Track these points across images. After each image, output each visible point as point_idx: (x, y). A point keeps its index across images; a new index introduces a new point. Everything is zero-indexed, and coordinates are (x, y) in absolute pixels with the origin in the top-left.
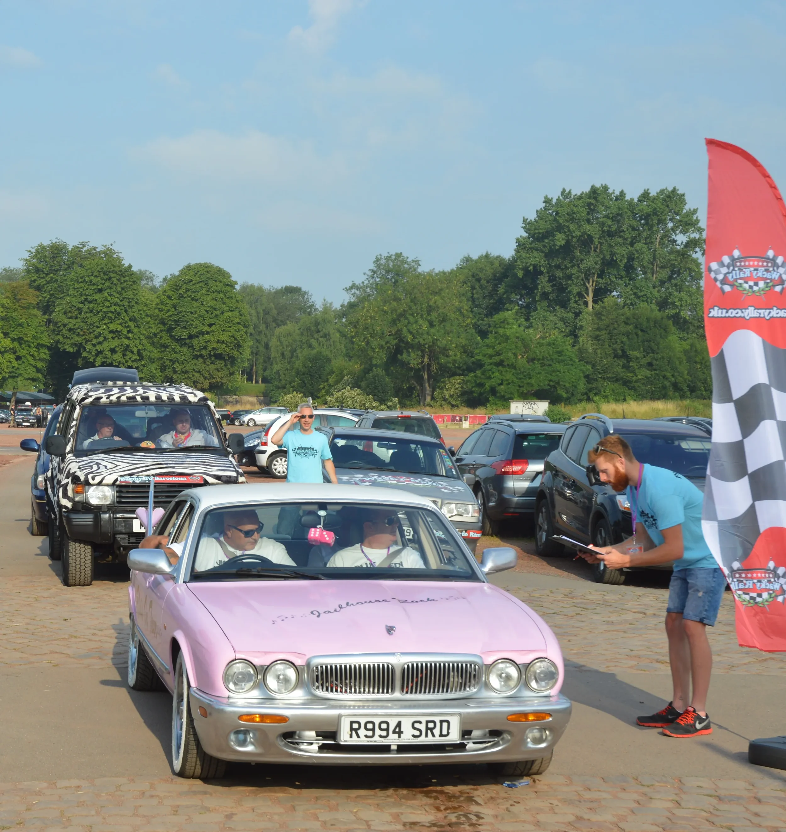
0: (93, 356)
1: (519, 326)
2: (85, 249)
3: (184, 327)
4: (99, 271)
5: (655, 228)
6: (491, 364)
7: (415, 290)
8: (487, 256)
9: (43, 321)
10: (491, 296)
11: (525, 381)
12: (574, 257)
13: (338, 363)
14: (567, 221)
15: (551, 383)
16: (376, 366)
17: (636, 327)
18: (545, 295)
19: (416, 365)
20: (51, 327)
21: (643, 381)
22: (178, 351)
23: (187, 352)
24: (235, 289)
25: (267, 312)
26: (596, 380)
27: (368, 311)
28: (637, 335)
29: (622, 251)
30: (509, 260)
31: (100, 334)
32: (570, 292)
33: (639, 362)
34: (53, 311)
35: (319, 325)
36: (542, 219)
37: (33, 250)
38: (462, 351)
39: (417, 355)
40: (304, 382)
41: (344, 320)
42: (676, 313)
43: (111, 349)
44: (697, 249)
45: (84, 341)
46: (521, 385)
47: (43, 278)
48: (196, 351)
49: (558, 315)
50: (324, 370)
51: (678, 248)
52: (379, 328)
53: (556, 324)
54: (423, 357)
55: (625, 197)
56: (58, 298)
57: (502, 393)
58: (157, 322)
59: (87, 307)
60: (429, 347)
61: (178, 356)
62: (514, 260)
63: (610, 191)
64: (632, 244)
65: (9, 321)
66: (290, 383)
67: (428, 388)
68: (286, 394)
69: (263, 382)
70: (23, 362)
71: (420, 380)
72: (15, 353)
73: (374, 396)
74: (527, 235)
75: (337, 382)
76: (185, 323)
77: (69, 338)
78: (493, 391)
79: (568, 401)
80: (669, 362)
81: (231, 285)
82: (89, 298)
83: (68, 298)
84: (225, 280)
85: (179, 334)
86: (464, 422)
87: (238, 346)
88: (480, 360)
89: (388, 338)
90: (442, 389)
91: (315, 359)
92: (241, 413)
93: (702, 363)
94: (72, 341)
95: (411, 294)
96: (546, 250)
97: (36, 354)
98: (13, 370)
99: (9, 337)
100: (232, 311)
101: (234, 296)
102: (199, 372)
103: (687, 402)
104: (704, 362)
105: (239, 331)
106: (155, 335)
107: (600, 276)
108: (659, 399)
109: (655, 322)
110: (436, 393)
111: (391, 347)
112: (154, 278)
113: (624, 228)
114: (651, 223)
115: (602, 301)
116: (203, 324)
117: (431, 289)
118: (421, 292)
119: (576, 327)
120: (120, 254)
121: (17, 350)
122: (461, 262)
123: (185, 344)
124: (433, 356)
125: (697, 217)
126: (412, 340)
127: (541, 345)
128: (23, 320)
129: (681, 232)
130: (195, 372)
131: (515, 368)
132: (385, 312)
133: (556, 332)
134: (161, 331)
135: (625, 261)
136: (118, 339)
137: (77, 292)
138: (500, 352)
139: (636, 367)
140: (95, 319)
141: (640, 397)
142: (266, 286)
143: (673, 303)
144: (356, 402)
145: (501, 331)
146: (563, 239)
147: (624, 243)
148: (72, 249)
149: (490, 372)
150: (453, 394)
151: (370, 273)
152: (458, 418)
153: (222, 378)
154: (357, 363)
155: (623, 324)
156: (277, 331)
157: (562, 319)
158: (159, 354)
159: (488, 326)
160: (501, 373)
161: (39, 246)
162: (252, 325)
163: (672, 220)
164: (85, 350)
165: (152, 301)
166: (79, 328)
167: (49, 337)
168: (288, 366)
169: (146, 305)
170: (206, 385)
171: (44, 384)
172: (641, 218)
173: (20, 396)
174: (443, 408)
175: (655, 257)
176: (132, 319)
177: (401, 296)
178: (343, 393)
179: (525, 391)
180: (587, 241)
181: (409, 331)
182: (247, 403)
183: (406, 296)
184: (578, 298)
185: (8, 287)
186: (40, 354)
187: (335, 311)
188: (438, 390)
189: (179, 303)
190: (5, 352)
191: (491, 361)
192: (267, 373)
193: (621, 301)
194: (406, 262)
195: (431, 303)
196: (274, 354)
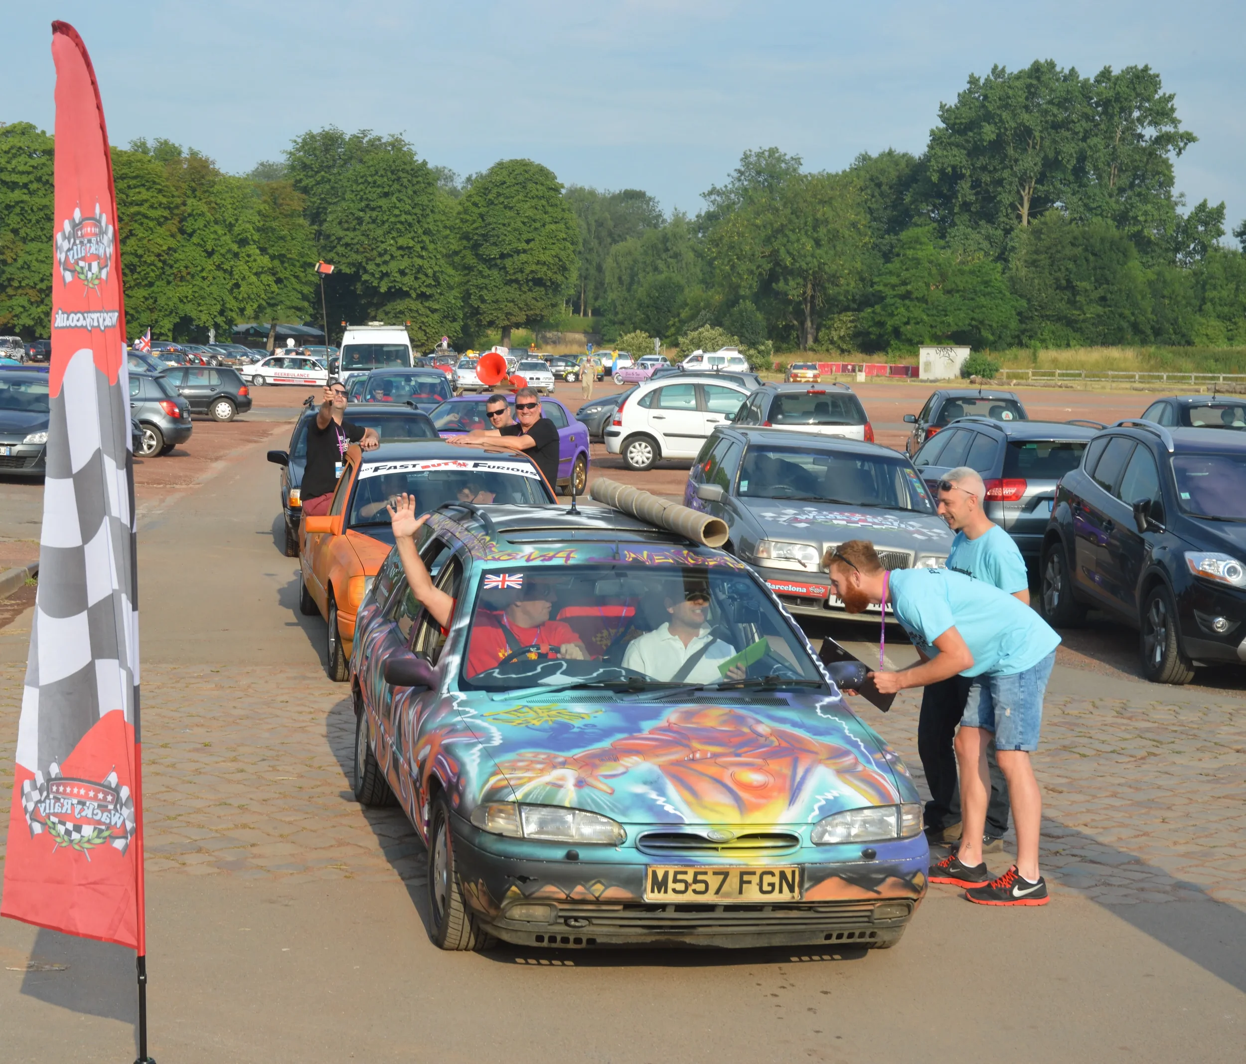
0: (376, 278)
1: (934, 247)
2: (366, 139)
3: (495, 244)
4: (385, 169)
5: (1116, 119)
6: (895, 296)
7: (799, 199)
8: (890, 153)
9: (311, 233)
10: (894, 206)
11: (938, 319)
12: (1006, 156)
13: (694, 292)
14: (999, 108)
15: (974, 323)
16: (744, 298)
17: (1086, 250)
18: (966, 206)
19: (796, 297)
20: (322, 241)
21: (1092, 321)
22: (486, 274)
23: (498, 276)
24: (560, 193)
25: (600, 224)
26: (1031, 318)
27: (734, 225)
28: (1087, 260)
29: (1069, 149)
30: (920, 158)
31: (386, 250)
32: (1000, 202)
33: (1088, 296)
34: (325, 220)
35: (667, 241)
36: (965, 105)
37: (300, 140)
38: (857, 278)
39: (798, 284)
40: (648, 316)
41: (700, 235)
42: (1138, 231)
43: (399, 269)
44: (1170, 147)
45: (364, 260)
46: (934, 324)
47: (311, 177)
48: (510, 275)
49: (983, 231)
50: (675, 302)
51: (1144, 144)
52: (748, 248)
53: (979, 244)
54: (805, 286)
55: (1078, 77)
56: (330, 204)
57: (908, 336)
58: (458, 236)
59: (369, 215)
60: (814, 273)
61: (487, 281)
62: (928, 158)
63: (1058, 69)
64: (1084, 139)
65: (267, 233)
66: (630, 319)
67: (810, 325)
68: (626, 334)
69: (593, 314)
70: (286, 286)
71: (799, 314)
72: (274, 274)
73: (740, 337)
74: (944, 126)
75: (693, 317)
76: (496, 238)
77: (345, 256)
78: (897, 333)
79: (994, 346)
80: (1128, 296)
81: (556, 189)
82: (373, 204)
83: (344, 205)
84: (549, 183)
85: (487, 253)
86: (858, 373)
87: (564, 269)
88: (880, 291)
89: (761, 261)
90: (829, 328)
91: (663, 287)
93: (1171, 298)
95: (792, 204)
96: (970, 146)
97: (302, 275)
98: (272, 296)
99: (268, 254)
100: (556, 223)
101: (559, 203)
102: (513, 301)
103: (1152, 349)
104: (1174, 297)
105: (565, 249)
106: (456, 253)
107: (1040, 181)
108: (1113, 344)
110: (820, 334)
111: (764, 273)
112: (455, 177)
113: (1075, 117)
114: (1110, 111)
115: (1042, 215)
116: (519, 239)
117: (819, 197)
118: (805, 201)
119: (1005, 248)
120: (411, 147)
121: (278, 270)
122: (856, 160)
124: (818, 285)
125: (1172, 105)
126: (792, 264)
127: (962, 272)
128: (285, 232)
129: (1150, 124)
130: (508, 301)
131: (926, 302)
132: (758, 227)
133: (980, 255)
134: (465, 248)
135: (1074, 162)
136: (409, 257)
137: (356, 195)
138: (907, 281)
139: (1084, 302)
140: (379, 232)
141: (1089, 341)
142: (600, 189)
143: (1135, 218)
145: (910, 253)
146: (993, 132)
147: (1073, 139)
148: (350, 139)
149: (893, 308)
150: (844, 336)
151: (736, 175)
152: (850, 367)
153: (542, 309)
154: (719, 293)
155: (1070, 246)
156: (614, 248)
157: (988, 238)
158: (461, 278)
159: (892, 247)
160: (908, 309)
161: (307, 134)
162: (581, 241)
163: (1139, 108)
164: (366, 271)
165: (452, 208)
166: (357, 243)
167: (319, 254)
168: (627, 295)
169: (444, 213)
170: (522, 318)
171: (311, 315)
172: (1098, 104)
173: (280, 330)
174: (830, 354)
175: (1114, 156)
176: (427, 232)
177: (779, 204)
178: (700, 333)
179: (939, 333)
180: (1024, 134)
181: (788, 252)
182: (573, 342)
183: (785, 205)
184: (1009, 211)
185: (266, 188)
186: (306, 276)
187: (689, 223)
188: (823, 329)
189: (488, 212)
190: (262, 273)
191: (895, 293)
192: (598, 303)
193: (1067, 214)
194: (784, 161)
195: (819, 215)
196: (609, 279)
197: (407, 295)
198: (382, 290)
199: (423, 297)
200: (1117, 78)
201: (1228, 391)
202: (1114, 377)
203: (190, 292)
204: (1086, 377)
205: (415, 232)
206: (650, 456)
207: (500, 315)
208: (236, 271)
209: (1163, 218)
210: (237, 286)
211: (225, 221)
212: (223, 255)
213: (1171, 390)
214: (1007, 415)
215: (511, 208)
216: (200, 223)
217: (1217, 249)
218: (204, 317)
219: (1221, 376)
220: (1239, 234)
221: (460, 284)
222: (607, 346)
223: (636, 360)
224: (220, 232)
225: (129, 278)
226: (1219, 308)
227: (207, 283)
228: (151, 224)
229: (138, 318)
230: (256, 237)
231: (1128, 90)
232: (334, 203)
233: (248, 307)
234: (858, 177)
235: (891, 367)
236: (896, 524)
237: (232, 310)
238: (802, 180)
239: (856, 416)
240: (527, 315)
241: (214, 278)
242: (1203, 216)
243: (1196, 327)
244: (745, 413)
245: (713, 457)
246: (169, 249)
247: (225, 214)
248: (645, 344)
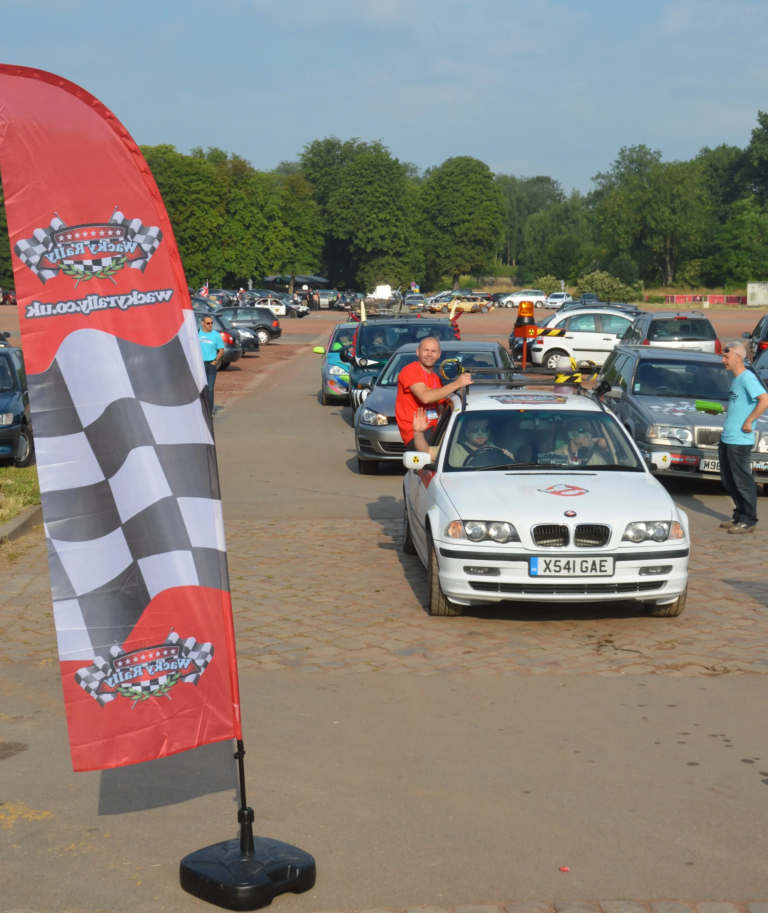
0: (364, 242)
1: (756, 213)
3: (447, 216)
4: (369, 165)
6: (728, 248)
7: (660, 180)
8: (724, 147)
9: (318, 211)
10: (727, 184)
11: (759, 263)
13: (587, 247)
16: (623, 251)
19: (658, 249)
20: (326, 216)
22: (440, 237)
23: (449, 238)
24: (493, 180)
25: (519, 200)
27: (615, 199)
30: (745, 150)
31: (370, 222)
34: (327, 202)
35: (568, 211)
37: (309, 146)
38: (702, 235)
39: (660, 240)
40: (555, 265)
41: (591, 207)
43: (380, 236)
45: (355, 230)
46: (756, 267)
47: (318, 172)
48: (458, 237)
50: (574, 254)
52: (625, 215)
54: (665, 241)
56: (331, 190)
57: (739, 275)
58: (421, 211)
59: (358, 198)
60: (671, 232)
61: (441, 242)
62: (750, 150)
65: (287, 212)
66: (543, 267)
67: (669, 269)
68: (540, 278)
69: (516, 264)
70: (301, 249)
71: (662, 262)
72: (293, 240)
73: (621, 278)
74: (761, 127)
75: (586, 265)
76: (447, 212)
77: (342, 226)
78: (730, 273)
81: (489, 177)
82: (360, 190)
83: (341, 190)
84: (484, 173)
85: (441, 222)
86: (704, 302)
87: (496, 233)
88: (718, 244)
89: (634, 225)
90: (683, 271)
91: (565, 244)
92: (500, 296)
94: (345, 229)
95: (655, 184)
97: (313, 240)
98: (292, 256)
99: (288, 226)
100: (490, 200)
101: (491, 186)
102: (461, 256)
105: (496, 218)
106: (420, 223)
110: (677, 275)
111: (637, 233)
112: (418, 170)
116: (463, 212)
117: (674, 178)
118: (664, 182)
120: (387, 149)
121: (296, 238)
122: (700, 152)
123: (448, 231)
124: (674, 240)
126: (656, 226)
128: (301, 210)
130: (457, 256)
131: (750, 251)
132: (632, 201)
134: (425, 219)
136: (387, 227)
137: (349, 184)
138: (737, 237)
140: (366, 209)
142: (519, 176)
144: (605, 284)
145: (738, 217)
148: (345, 145)
149: (728, 255)
150: (693, 276)
151: (615, 164)
152: (698, 298)
153: (482, 261)
154: (605, 248)
156: (530, 217)
158: (423, 240)
160: (737, 257)
161: (314, 142)
162: (507, 213)
164: (357, 237)
165: (416, 192)
166: (351, 217)
167: (324, 225)
168: (540, 250)
169: (411, 195)
170: (468, 268)
171: (319, 269)
173: (298, 279)
174: (684, 289)
176: (400, 208)
177: (646, 185)
178: (592, 276)
179: (759, 273)
181: (653, 218)
182: (503, 284)
183: (650, 185)
185: (287, 180)
186: (316, 241)
187: (582, 199)
188: (679, 271)
189: (442, 194)
190: (284, 240)
191: (729, 245)
192: (521, 256)
194: (649, 154)
195: (674, 191)
196: (527, 239)
197: (386, 253)
198: (369, 250)
199: (398, 254)
203: (234, 255)
205: (391, 209)
207: (452, 267)
208: (267, 239)
210: (268, 249)
211: (258, 203)
212: (256, 227)
215: (458, 191)
216: (241, 205)
218: (244, 272)
221: (423, 245)
222: (527, 286)
223: (548, 296)
224: (255, 211)
225: (190, 246)
227: (245, 247)
228: (206, 207)
229: (198, 274)
230: (280, 215)
232: (335, 190)
233: (275, 264)
234: (701, 164)
235: (727, 298)
237: (263, 267)
238: (662, 167)
239: (709, 334)
240: (471, 266)
241: (251, 244)
244: (630, 334)
245: (614, 367)
246: (218, 225)
247: (258, 199)
248: (553, 285)
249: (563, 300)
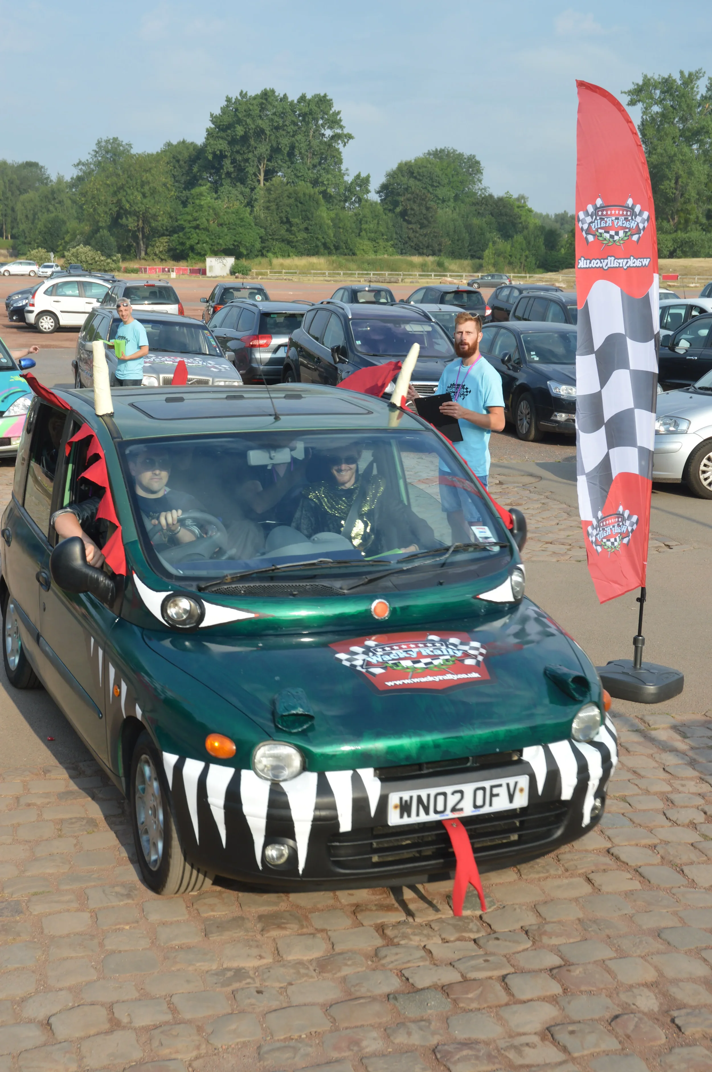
1: (212, 198)
5: (310, 124)
6: (190, 227)
7: (132, 169)
8: (184, 142)
10: (187, 173)
11: (216, 241)
12: (250, 145)
13: (72, 225)
14: (244, 116)
15: (236, 243)
16: (101, 227)
17: (296, 200)
18: (228, 174)
19: (133, 228)
21: (302, 242)
25: (11, 182)
26: (268, 240)
27: (94, 184)
28: (297, 206)
29: (285, 142)
30: (201, 146)
32: (248, 172)
33: (299, 227)
35: (54, 193)
36: (225, 114)
38: (168, 216)
39: (134, 220)
40: (45, 239)
41: (74, 190)
42: (324, 190)
44: (340, 142)
46: (213, 244)
49: (239, 189)
50: (61, 230)
51: (325, 139)
52: (103, 198)
53: (237, 196)
54: (138, 221)
55: (287, 99)
57: (199, 251)
60: (143, 213)
62: (205, 145)
63: (277, 94)
64: (293, 136)
66: (35, 241)
67: (142, 245)
68: (32, 250)
69: (11, 238)
71: (136, 238)
73: (101, 251)
74: (214, 126)
75: (72, 240)
78: (192, 248)
79: (248, 256)
80: (320, 227)
86: (172, 273)
88: (182, 224)
89: (111, 206)
90: (153, 246)
91: (54, 221)
93: (343, 228)
95: (128, 172)
96: (229, 138)
103: (334, 258)
104: (345, 227)
107: (269, 160)
108: (313, 255)
109: (310, 196)
110: (149, 250)
111: (114, 213)
113: (287, 123)
114: (307, 120)
115: (271, 180)
117: (143, 167)
118: (135, 170)
119: (252, 199)
122: (164, 146)
124: (145, 220)
125: (341, 117)
126: (130, 208)
127: (227, 213)
129: (329, 128)
131: (208, 231)
132: (108, 185)
133: (237, 203)
135: (288, 149)
138: (197, 218)
139: (296, 231)
141: (300, 253)
142: (10, 161)
143: (322, 182)
144: (88, 257)
145: (197, 202)
146: (242, 131)
147: (287, 136)
149: (190, 234)
150: (162, 251)
151: (93, 153)
152: (166, 269)
154: (87, 225)
155: (287, 198)
156: (21, 198)
157: (242, 193)
159: (187, 198)
160: (198, 235)
163: (322, 118)
168: (32, 226)
172: (299, 115)
174: (155, 261)
175: (310, 146)
177: (120, 172)
178: (78, 250)
179: (216, 249)
180: (260, 133)
181: (127, 201)
183: (123, 172)
184: (253, 177)
187: (66, 182)
188: (150, 247)
191: (190, 225)
192: (14, 231)
193: (285, 180)
194: (121, 145)
195: (144, 179)
196: (19, 216)
200: (310, 100)
201: (376, 282)
202: (314, 274)
204: (300, 274)
206: (53, 324)
209: (338, 182)
213: (345, 281)
214: (258, 297)
217: (367, 201)
219: (372, 273)
220: (378, 192)
222: (21, 257)
223: (40, 266)
226: (369, 234)
231: (316, 108)
234: (165, 156)
235: (190, 269)
236: (201, 363)
238: (133, 157)
239: (173, 299)
242: (359, 181)
243: (358, 245)
244: (108, 298)
245: (92, 326)
248: (44, 256)
249: (53, 269)
